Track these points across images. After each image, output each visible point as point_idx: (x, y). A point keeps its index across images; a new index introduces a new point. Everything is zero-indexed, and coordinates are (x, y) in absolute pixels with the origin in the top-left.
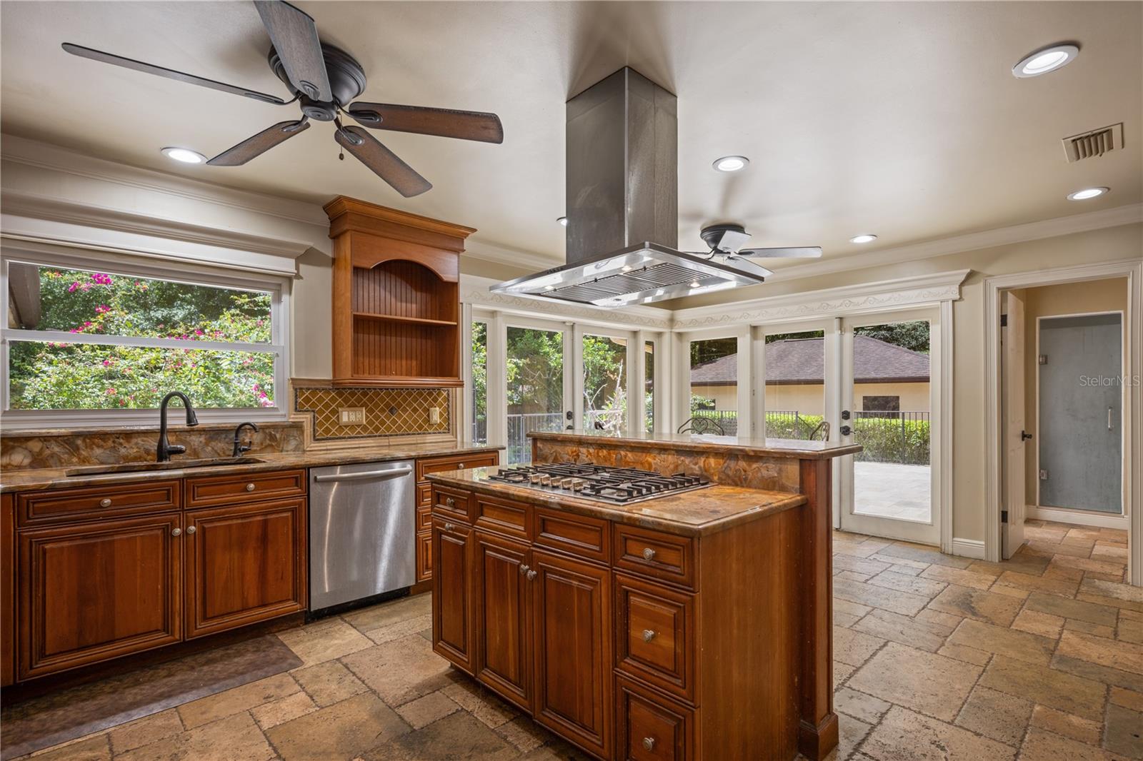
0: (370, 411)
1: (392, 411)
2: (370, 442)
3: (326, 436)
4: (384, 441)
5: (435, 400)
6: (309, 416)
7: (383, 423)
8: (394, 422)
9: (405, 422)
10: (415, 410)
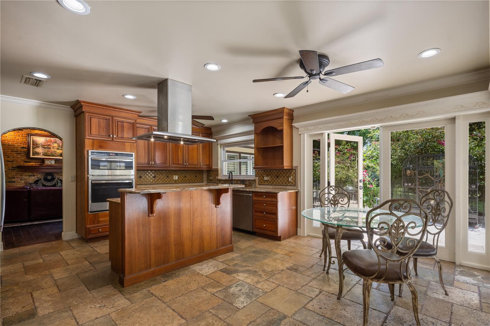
0: (271, 177)
1: (278, 177)
2: (271, 187)
3: (261, 184)
4: (275, 187)
5: (291, 173)
6: (258, 178)
7: (274, 181)
8: (278, 181)
9: (281, 181)
10: (284, 177)
